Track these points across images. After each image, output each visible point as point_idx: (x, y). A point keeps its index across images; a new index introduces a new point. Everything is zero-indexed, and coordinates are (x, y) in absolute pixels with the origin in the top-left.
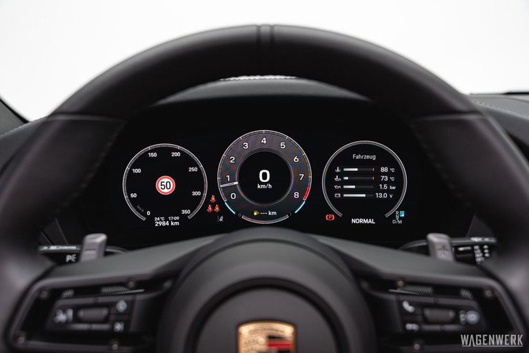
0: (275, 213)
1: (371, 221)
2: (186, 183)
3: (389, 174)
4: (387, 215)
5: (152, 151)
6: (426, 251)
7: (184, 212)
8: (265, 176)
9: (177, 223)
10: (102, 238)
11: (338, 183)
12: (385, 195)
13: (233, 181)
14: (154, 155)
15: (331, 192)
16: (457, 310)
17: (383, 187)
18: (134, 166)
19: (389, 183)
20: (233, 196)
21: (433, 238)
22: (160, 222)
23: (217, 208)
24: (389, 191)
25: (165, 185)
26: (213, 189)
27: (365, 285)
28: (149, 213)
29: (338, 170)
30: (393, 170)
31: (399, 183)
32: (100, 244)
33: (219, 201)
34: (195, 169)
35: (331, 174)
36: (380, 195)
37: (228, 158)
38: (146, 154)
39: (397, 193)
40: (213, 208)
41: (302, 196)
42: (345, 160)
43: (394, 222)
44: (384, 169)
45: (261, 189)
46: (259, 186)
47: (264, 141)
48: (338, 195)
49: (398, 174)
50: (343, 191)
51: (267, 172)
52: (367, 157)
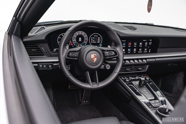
0: (82, 45)
3: (99, 39)
6: (107, 47)
7: (67, 45)
8: (80, 39)
11: (92, 40)
12: (99, 42)
13: (75, 40)
15: (91, 41)
16: (112, 53)
18: (59, 37)
19: (99, 40)
20: (75, 42)
21: (108, 46)
23: (72, 44)
24: (99, 41)
26: (72, 41)
30: (100, 38)
31: (101, 40)
32: (68, 48)
33: (73, 43)
35: (91, 39)
36: (98, 42)
37: (74, 36)
38: (61, 35)
39: (101, 42)
41: (86, 42)
42: (93, 36)
43: (100, 46)
44: (99, 38)
45: (80, 41)
46: (79, 41)
47: (80, 33)
48: (92, 42)
49: (101, 39)
50: (92, 41)
51: (81, 38)
52: (96, 36)
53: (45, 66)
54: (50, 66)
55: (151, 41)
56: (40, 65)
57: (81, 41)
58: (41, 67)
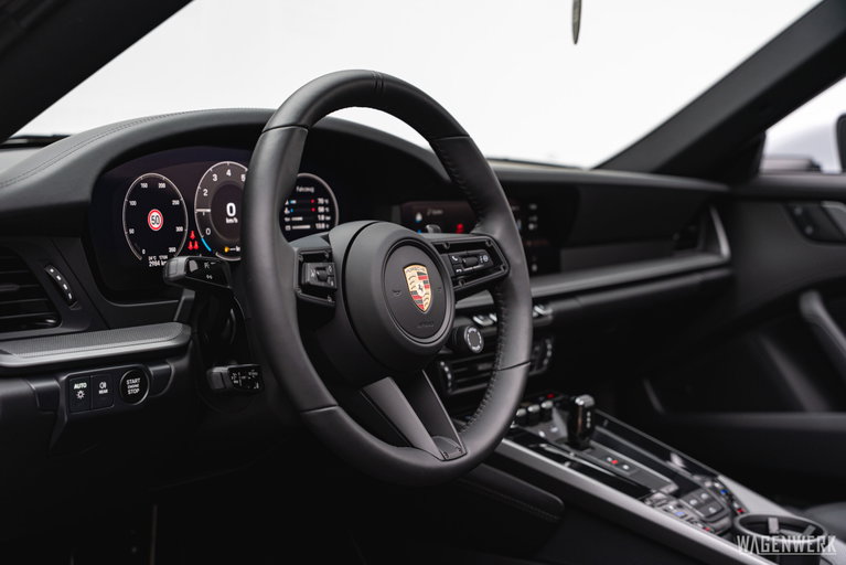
0: (239, 250)
2: (172, 216)
5: (143, 181)
7: (171, 249)
8: (231, 209)
12: (323, 226)
14: (145, 185)
17: (321, 217)
18: (131, 198)
19: (325, 214)
20: (208, 231)
22: (153, 262)
23: (196, 246)
24: (325, 222)
25: (155, 220)
26: (193, 225)
28: (144, 252)
29: (287, 203)
30: (327, 201)
31: (332, 213)
33: (198, 237)
34: (176, 202)
36: (319, 226)
37: (201, 192)
38: (138, 185)
39: (332, 223)
40: (193, 245)
44: (321, 201)
45: (230, 224)
46: (228, 221)
47: (229, 173)
48: (288, 228)
49: (331, 205)
50: (292, 223)
51: (233, 205)
52: (308, 189)
53: (103, 389)
54: (133, 386)
55: (533, 213)
56: (79, 382)
57: (236, 220)
58: (81, 395)
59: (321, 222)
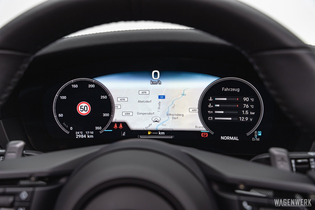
1: (236, 139)
3: (249, 103)
4: (248, 134)
5: (74, 83)
7: (97, 128)
9: (92, 136)
10: (21, 144)
11: (210, 109)
12: (247, 119)
14: (76, 86)
17: (245, 112)
18: (61, 94)
22: (80, 135)
23: (121, 126)
25: (84, 108)
27: (215, 187)
28: (71, 128)
29: (211, 99)
30: (252, 100)
31: (257, 109)
32: (20, 148)
36: (242, 119)
38: (70, 85)
40: (118, 126)
43: (253, 139)
44: (245, 99)
49: (257, 103)
52: (233, 90)
59: (245, 116)
